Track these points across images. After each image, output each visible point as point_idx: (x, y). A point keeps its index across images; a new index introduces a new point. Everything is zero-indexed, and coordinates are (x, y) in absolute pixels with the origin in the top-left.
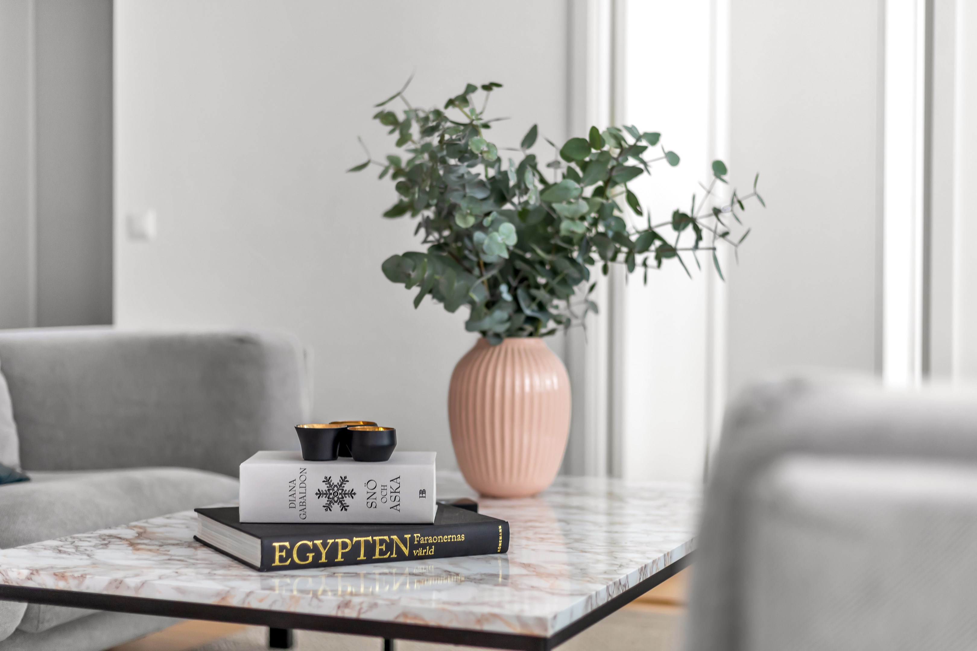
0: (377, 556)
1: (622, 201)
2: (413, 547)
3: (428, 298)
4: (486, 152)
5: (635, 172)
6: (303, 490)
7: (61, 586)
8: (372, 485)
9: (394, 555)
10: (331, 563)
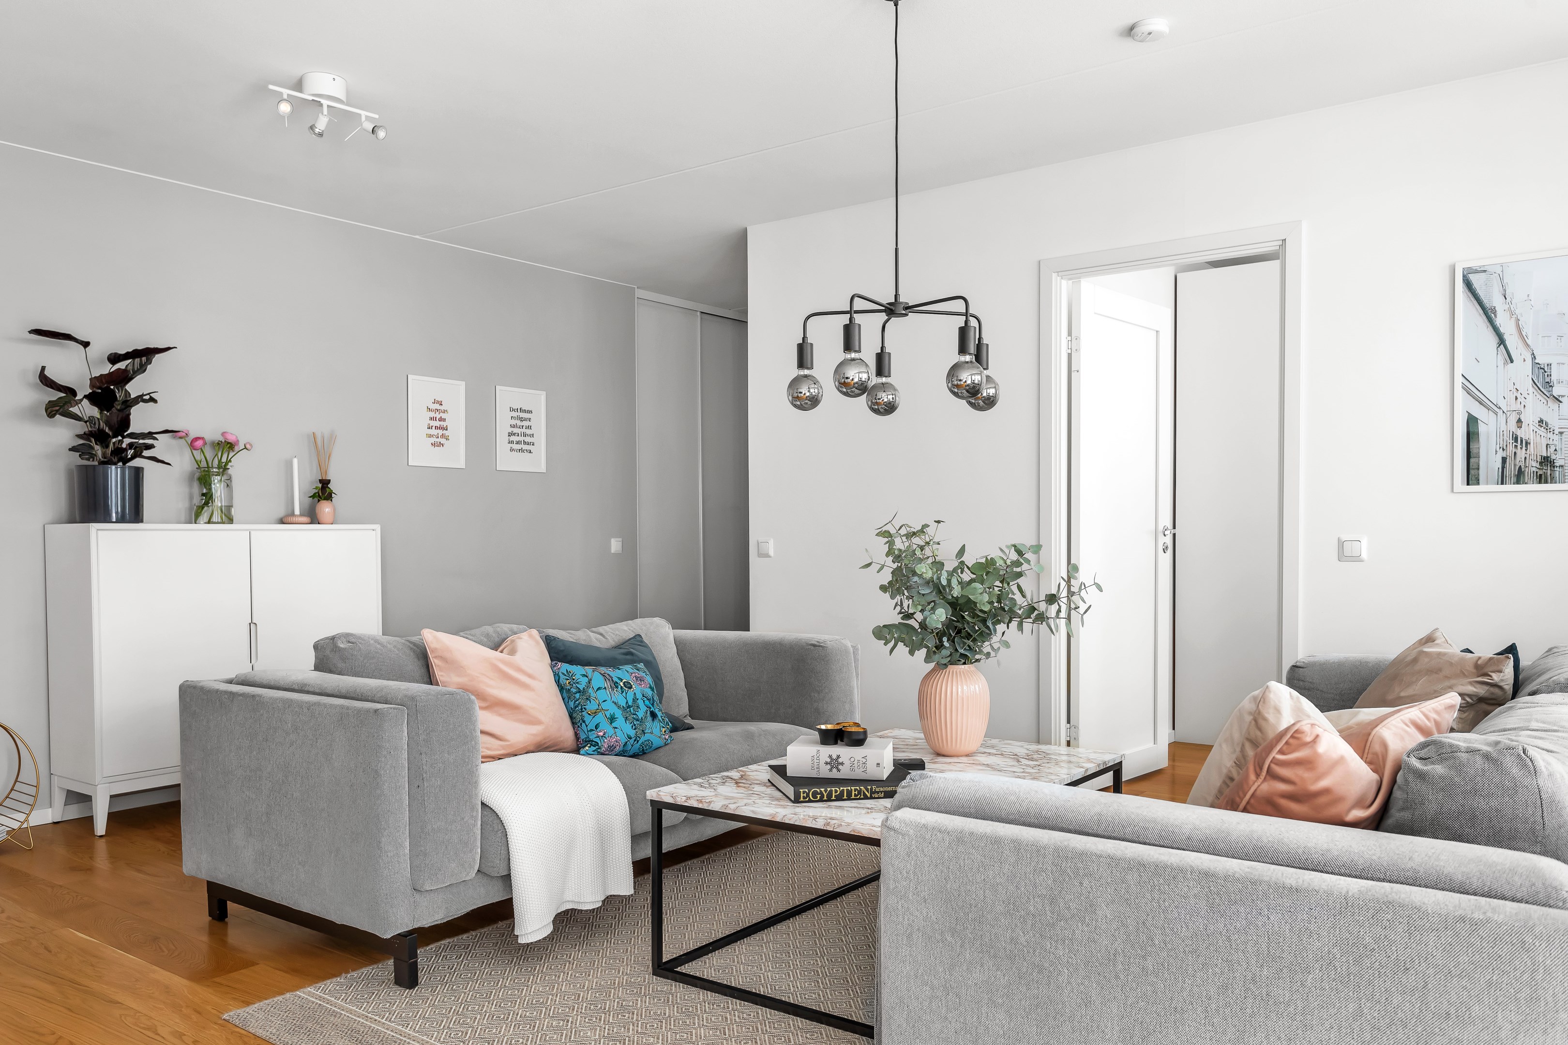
0: (853, 797)
1: (1014, 588)
2: (872, 793)
3: (900, 644)
4: (925, 573)
5: (1020, 575)
6: (818, 761)
7: (700, 806)
8: (852, 760)
9: (862, 797)
10: (829, 800)
